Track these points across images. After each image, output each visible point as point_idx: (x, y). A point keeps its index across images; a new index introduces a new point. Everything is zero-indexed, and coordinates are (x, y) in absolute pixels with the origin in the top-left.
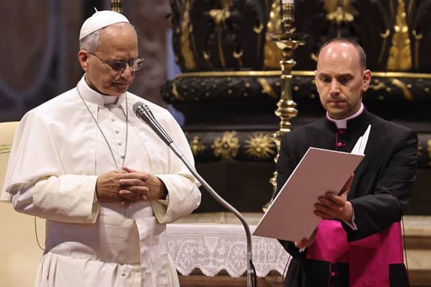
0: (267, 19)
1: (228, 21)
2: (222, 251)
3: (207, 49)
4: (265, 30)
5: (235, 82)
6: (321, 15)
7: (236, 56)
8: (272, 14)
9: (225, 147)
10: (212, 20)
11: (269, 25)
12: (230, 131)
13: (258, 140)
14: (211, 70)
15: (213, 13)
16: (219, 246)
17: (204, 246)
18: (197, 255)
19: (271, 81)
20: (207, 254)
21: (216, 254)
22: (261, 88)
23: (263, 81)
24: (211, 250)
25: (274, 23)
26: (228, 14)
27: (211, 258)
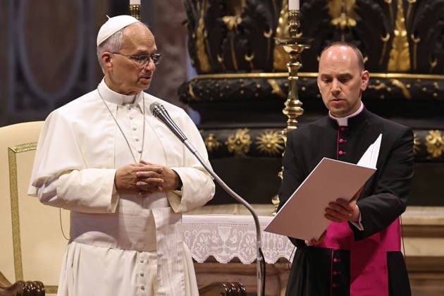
0: (276, 24)
1: (240, 27)
2: (234, 240)
3: (220, 52)
4: (275, 34)
5: (247, 83)
6: (326, 20)
7: (248, 59)
8: (281, 20)
9: (238, 143)
10: (225, 26)
11: (278, 30)
12: (243, 128)
13: (269, 136)
14: (225, 72)
15: (226, 19)
16: (231, 235)
17: (218, 236)
18: (211, 244)
19: (280, 81)
20: (221, 243)
21: (229, 243)
22: (271, 88)
23: (273, 82)
24: (224, 239)
25: (283, 28)
26: (240, 20)
27: (224, 246)
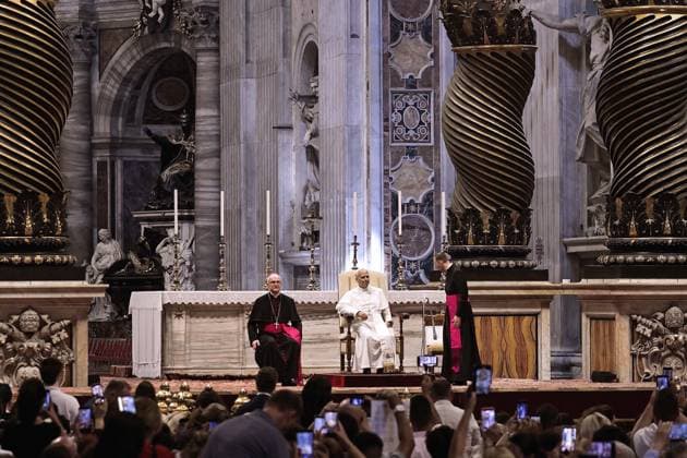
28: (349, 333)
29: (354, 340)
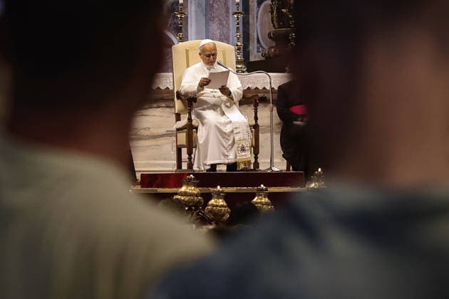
28: (190, 120)
29: (197, 128)
